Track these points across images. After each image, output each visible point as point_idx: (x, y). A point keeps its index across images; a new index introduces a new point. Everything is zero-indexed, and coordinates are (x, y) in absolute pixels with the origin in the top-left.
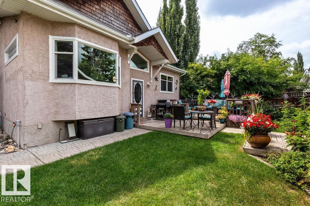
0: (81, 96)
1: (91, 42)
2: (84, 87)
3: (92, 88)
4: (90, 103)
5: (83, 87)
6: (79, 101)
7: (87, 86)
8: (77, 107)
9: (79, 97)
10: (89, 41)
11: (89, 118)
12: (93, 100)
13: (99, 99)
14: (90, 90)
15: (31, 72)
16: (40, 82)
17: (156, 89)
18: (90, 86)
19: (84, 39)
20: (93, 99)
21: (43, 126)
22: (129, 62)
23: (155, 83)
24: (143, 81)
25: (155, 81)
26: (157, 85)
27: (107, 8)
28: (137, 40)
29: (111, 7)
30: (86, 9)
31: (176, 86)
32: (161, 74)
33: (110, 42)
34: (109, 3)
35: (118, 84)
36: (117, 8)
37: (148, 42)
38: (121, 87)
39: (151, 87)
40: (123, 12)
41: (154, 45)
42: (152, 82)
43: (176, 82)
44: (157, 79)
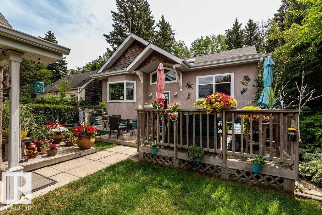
2: (110, 104)
3: (113, 104)
13: (116, 109)
15: (104, 100)
17: (189, 98)
19: (110, 82)
20: (113, 109)
22: (142, 82)
23: (188, 90)
24: (169, 92)
25: (187, 89)
26: (192, 93)
27: (128, 55)
28: (128, 69)
29: (130, 53)
30: (118, 64)
31: (245, 87)
32: (198, 78)
33: (121, 77)
34: (129, 51)
35: (125, 100)
36: (134, 50)
37: (148, 61)
38: (135, 101)
39: (180, 96)
40: (138, 49)
41: (155, 60)
42: (181, 90)
43: (243, 80)
44: (189, 86)
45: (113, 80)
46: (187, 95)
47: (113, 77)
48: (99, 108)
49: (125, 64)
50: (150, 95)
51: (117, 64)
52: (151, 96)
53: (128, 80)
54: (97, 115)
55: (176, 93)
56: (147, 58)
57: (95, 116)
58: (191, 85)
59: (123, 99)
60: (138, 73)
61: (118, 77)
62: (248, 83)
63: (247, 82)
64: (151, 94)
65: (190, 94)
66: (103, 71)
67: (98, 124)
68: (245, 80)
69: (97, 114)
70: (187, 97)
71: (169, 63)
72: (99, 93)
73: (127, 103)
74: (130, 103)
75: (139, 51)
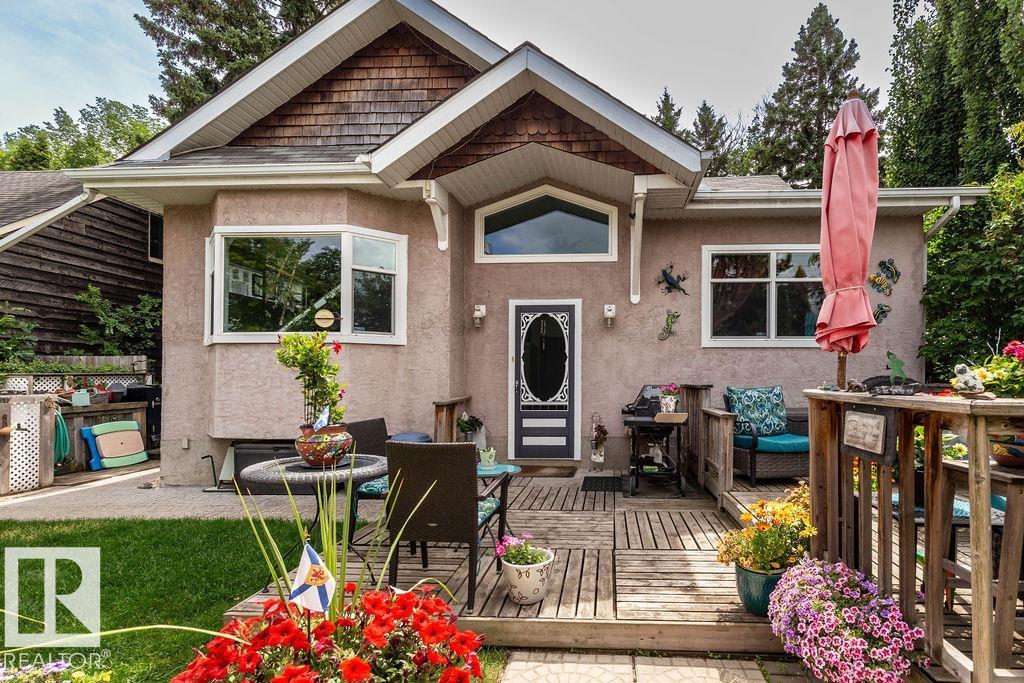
0: (228, 377)
1: (257, 224)
2: (237, 351)
3: (257, 352)
4: (253, 394)
5: (233, 353)
6: (223, 388)
7: (243, 349)
8: (217, 405)
9: (222, 380)
10: (251, 224)
11: (248, 437)
12: (260, 387)
13: (278, 384)
14: (253, 360)
15: (174, 326)
16: (189, 347)
17: (668, 332)
18: (253, 347)
19: (238, 223)
20: (260, 383)
21: (192, 443)
22: (444, 244)
23: (664, 301)
24: (577, 303)
25: (660, 295)
26: (682, 312)
27: (354, 93)
28: (382, 160)
29: (367, 85)
30: (289, 132)
31: (883, 300)
32: (708, 251)
33: (318, 201)
34: (363, 74)
35: (347, 333)
36: (393, 73)
37: (497, 140)
38: (403, 341)
39: (631, 326)
40: (419, 73)
41: (538, 139)
42: (635, 299)
43: (878, 275)
44: (672, 284)
45: (261, 217)
46: (662, 321)
47: (257, 201)
48: (103, 375)
49: (334, 141)
50: (477, 314)
51: (279, 132)
52: (482, 319)
53: (365, 226)
54: (92, 416)
55: (610, 311)
56: (488, 125)
57: (78, 421)
58: (679, 277)
59: (336, 327)
60: (431, 191)
61: (295, 199)
62: (893, 287)
63: (889, 281)
64: (483, 308)
65: (673, 317)
66: (178, 155)
67: (104, 469)
68: (883, 276)
69: (98, 407)
70: (660, 331)
71: (612, 164)
72: (93, 289)
73: (359, 350)
74: (373, 349)
75: (427, 84)
